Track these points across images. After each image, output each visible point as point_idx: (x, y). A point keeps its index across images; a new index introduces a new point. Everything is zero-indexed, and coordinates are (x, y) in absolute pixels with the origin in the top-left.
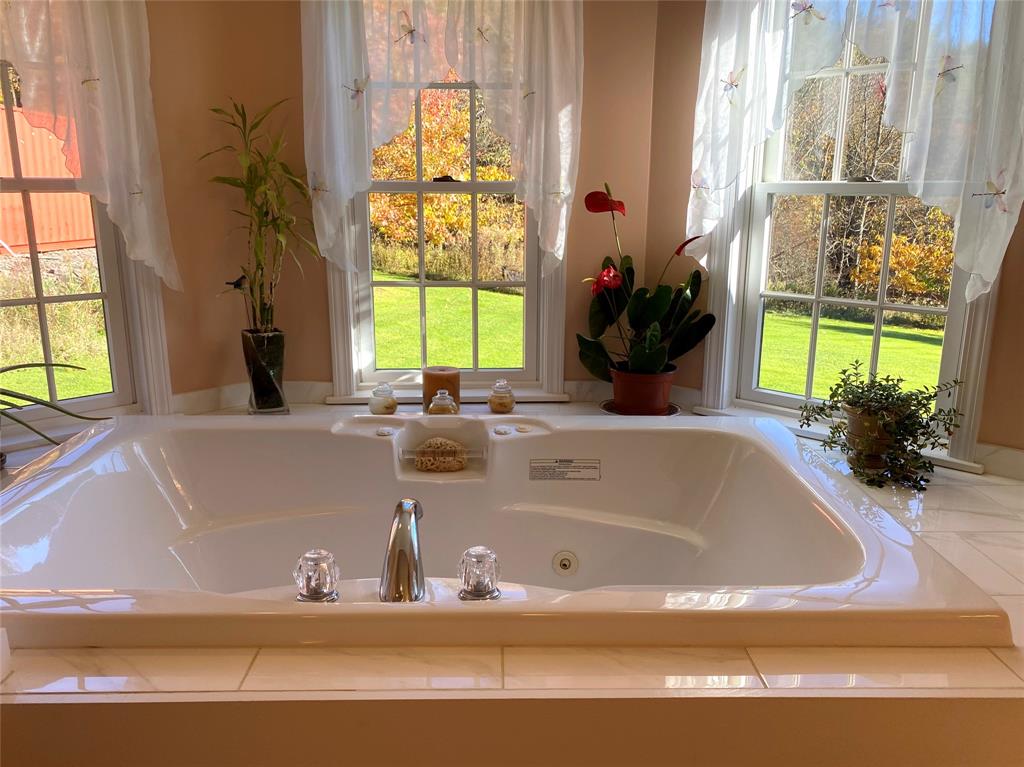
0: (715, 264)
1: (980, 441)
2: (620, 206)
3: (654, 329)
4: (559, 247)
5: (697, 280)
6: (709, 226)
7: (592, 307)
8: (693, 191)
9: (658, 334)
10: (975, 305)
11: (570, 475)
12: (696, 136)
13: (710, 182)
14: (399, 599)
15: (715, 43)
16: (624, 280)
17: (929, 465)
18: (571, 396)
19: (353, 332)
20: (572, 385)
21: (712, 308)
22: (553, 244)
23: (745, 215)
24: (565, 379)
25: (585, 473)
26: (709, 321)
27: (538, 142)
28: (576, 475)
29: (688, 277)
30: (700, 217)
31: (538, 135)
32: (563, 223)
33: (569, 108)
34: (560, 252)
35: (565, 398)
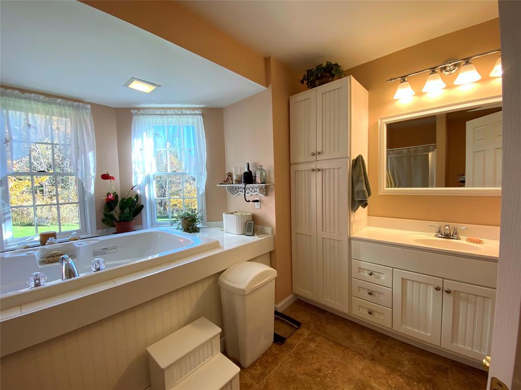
0: (142, 192)
1: (207, 221)
2: (113, 178)
3: (127, 210)
4: (92, 190)
5: (137, 196)
6: (139, 182)
7: (105, 207)
8: (133, 175)
9: (128, 211)
10: (202, 195)
11: (107, 252)
12: (133, 161)
13: (138, 172)
14: (70, 278)
15: (135, 140)
16: (115, 198)
17: (199, 228)
18: (100, 234)
19: (3, 225)
20: (100, 231)
21: (142, 203)
22: (90, 189)
23: (148, 180)
24: (97, 229)
25: (112, 251)
26: (142, 207)
27: (81, 161)
28: (109, 252)
29: (135, 196)
30: (136, 180)
31: (81, 159)
32: (93, 183)
33: (92, 152)
34: (92, 191)
35: (98, 235)
